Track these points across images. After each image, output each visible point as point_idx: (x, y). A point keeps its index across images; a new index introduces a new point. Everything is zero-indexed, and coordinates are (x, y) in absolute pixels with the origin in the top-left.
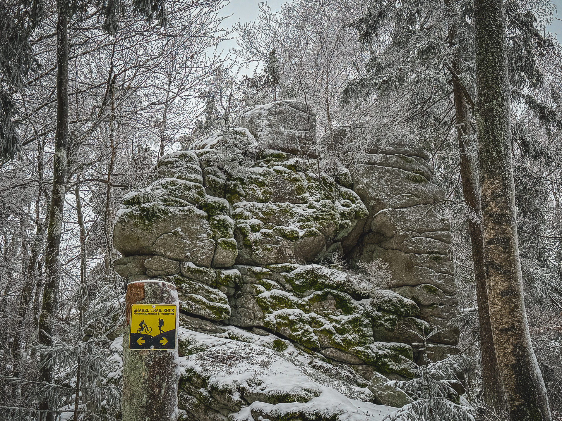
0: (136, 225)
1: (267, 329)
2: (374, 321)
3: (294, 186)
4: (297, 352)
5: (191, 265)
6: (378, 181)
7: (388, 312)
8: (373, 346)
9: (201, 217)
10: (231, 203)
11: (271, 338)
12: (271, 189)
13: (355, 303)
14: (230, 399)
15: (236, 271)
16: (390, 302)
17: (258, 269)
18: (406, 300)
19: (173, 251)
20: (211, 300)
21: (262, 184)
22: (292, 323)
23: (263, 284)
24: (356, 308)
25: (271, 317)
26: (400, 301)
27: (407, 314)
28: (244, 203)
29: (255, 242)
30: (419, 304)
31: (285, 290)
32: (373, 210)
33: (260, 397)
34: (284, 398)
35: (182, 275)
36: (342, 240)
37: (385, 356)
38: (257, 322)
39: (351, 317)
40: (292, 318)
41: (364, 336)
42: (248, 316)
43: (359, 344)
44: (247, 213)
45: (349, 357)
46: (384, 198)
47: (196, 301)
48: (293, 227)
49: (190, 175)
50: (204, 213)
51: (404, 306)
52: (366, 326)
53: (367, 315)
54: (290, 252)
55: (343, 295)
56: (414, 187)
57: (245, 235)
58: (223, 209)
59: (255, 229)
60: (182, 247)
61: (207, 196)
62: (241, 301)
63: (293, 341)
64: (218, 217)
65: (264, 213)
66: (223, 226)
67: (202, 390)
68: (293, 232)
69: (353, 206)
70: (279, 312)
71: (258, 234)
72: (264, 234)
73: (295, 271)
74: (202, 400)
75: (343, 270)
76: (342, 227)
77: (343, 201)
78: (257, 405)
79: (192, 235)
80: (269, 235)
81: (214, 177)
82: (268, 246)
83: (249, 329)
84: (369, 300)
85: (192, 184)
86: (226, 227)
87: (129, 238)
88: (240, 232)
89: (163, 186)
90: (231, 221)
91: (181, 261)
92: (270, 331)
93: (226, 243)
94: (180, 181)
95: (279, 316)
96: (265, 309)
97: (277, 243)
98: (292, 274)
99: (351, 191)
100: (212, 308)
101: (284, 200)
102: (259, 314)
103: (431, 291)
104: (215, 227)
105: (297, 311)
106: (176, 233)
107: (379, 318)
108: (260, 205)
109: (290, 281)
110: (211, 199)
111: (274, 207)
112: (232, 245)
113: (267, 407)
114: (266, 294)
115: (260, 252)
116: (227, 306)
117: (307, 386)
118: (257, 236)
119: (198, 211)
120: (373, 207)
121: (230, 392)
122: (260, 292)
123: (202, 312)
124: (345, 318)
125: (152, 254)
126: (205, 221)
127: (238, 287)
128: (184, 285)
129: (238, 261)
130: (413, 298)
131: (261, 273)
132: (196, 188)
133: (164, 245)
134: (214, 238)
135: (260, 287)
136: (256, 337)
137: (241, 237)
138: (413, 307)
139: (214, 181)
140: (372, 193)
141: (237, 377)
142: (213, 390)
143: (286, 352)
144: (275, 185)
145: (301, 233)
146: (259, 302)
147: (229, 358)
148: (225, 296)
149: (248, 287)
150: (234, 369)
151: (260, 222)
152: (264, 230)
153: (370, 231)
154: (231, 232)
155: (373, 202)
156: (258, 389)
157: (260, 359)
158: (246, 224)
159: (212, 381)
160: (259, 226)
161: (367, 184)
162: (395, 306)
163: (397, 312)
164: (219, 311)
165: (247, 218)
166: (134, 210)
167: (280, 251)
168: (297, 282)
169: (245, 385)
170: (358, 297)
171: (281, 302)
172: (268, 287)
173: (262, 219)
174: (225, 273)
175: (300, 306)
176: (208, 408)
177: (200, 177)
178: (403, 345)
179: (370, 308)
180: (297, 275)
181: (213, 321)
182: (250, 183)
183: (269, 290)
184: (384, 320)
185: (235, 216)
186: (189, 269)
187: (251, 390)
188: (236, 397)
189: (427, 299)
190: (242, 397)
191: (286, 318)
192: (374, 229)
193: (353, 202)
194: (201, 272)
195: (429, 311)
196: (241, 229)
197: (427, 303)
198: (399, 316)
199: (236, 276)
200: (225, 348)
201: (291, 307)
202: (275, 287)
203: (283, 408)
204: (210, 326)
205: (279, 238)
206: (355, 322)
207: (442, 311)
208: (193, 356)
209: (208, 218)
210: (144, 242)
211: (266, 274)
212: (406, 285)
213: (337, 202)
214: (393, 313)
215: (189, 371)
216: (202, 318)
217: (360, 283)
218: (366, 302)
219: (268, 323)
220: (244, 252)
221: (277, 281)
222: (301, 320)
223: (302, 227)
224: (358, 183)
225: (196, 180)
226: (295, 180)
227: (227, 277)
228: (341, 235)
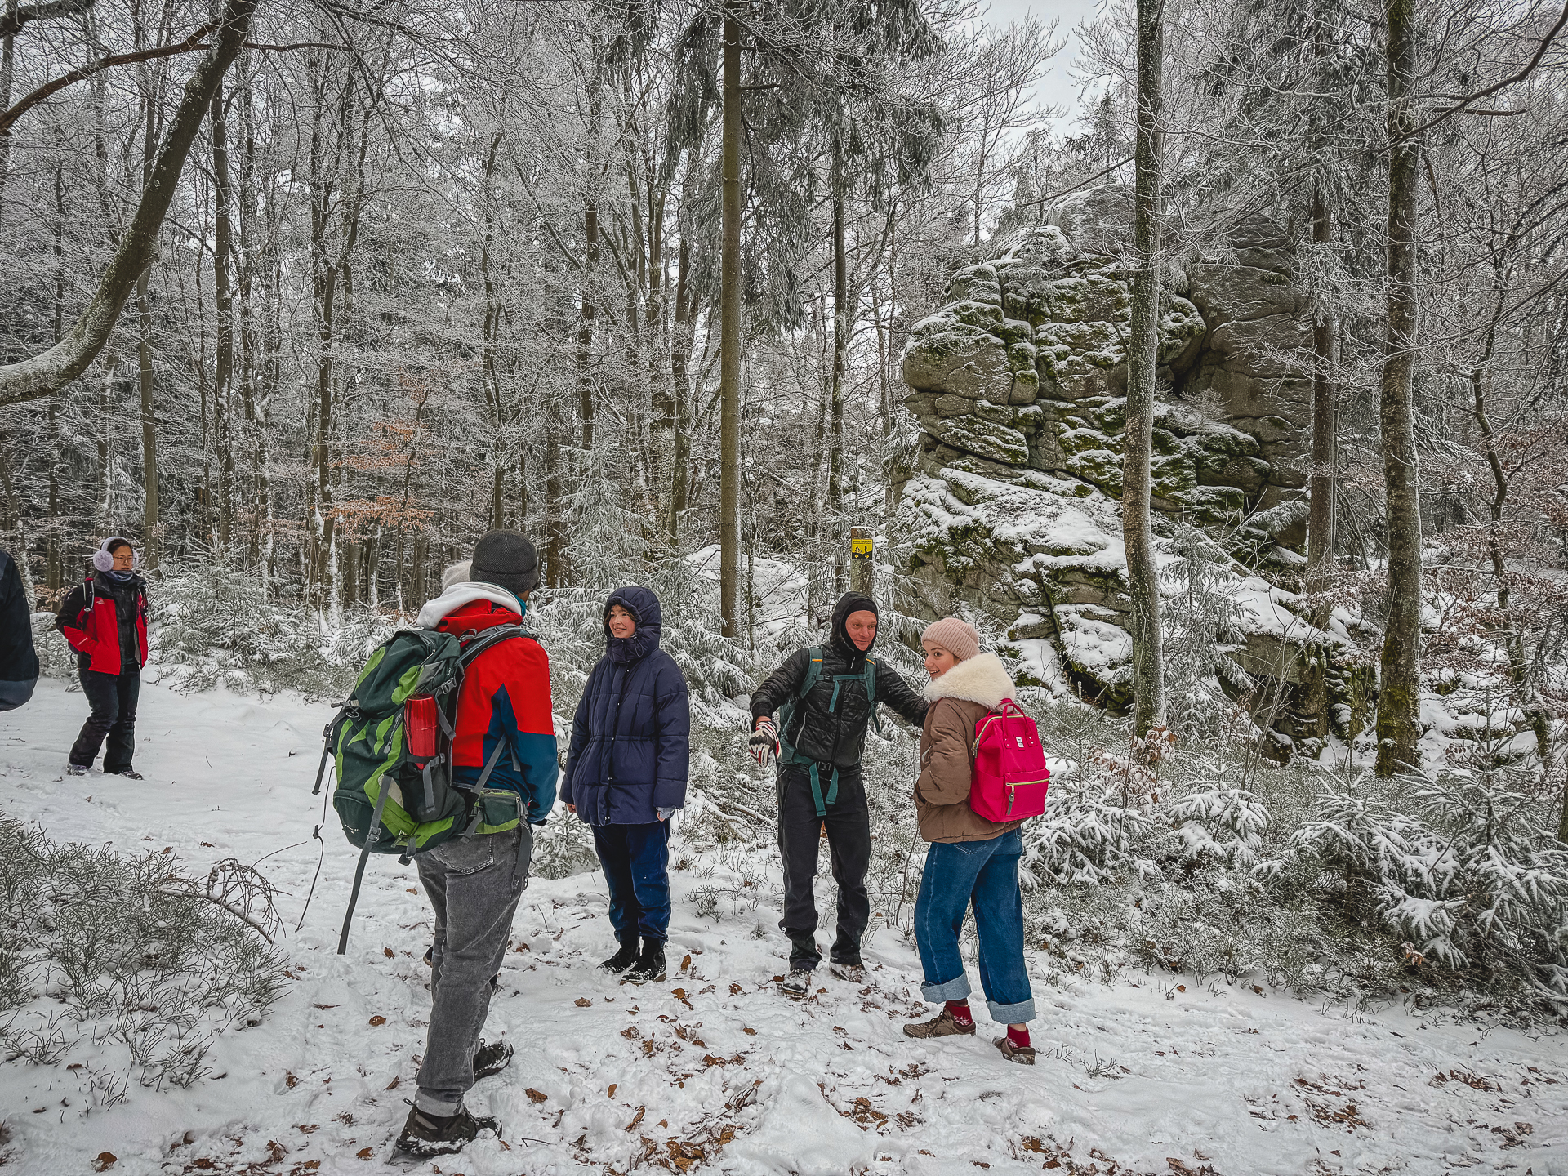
0: (926, 360)
1: (1070, 472)
2: (1199, 462)
3: (1112, 299)
4: (1102, 497)
5: (986, 403)
6: (1223, 286)
7: (1218, 451)
8: (1195, 491)
9: (998, 347)
10: (1034, 325)
11: (1072, 484)
12: (1083, 306)
13: (1177, 441)
14: (1012, 551)
15: (1037, 408)
16: (1221, 439)
17: (1062, 405)
18: (1242, 436)
19: (966, 388)
20: (1006, 442)
21: (1072, 300)
22: (1099, 466)
23: (1067, 422)
24: (1177, 447)
25: (1075, 460)
26: (1234, 437)
27: (1242, 453)
28: (1050, 325)
29: (1060, 372)
30: (1259, 440)
31: (1093, 427)
32: (1212, 323)
33: (1043, 549)
34: (1066, 551)
35: (975, 415)
36: (1171, 364)
37: (1208, 502)
38: (1059, 465)
39: (1170, 458)
40: (1099, 460)
41: (1185, 479)
42: (1050, 458)
43: (1177, 488)
44: (1052, 338)
45: (1164, 503)
46: (1228, 308)
47: (990, 444)
48: (1108, 352)
49: (986, 296)
50: (1001, 342)
51: (1238, 443)
52: (1189, 468)
53: (1190, 455)
54: (1102, 383)
55: (1162, 432)
56: (1269, 290)
57: (1049, 365)
58: (1023, 335)
59: (1060, 357)
60: (976, 383)
61: (1006, 320)
62: (1042, 440)
63: (1099, 485)
64: (1017, 346)
65: (1072, 336)
66: (1023, 356)
67: (987, 540)
68: (1107, 359)
69: (1187, 320)
70: (1085, 453)
71: (1064, 363)
72: (1071, 363)
73: (1107, 406)
74: (987, 550)
75: (1166, 402)
76: (1169, 348)
77: (1174, 315)
78: (1040, 557)
79: (987, 368)
80: (1078, 364)
81: (1014, 296)
82: (1076, 377)
83: (1051, 472)
84: (1195, 438)
85: (988, 307)
86: (1026, 358)
87: (919, 375)
88: (1043, 363)
89: (956, 311)
90: (1032, 348)
91: (974, 399)
92: (1073, 475)
93: (1025, 376)
94: (975, 305)
95: (1084, 459)
96: (1068, 451)
97: (1087, 372)
98: (1102, 410)
99: (1186, 301)
100: (1007, 451)
101: (1098, 318)
102: (1062, 456)
103: (1277, 424)
104: (1014, 357)
105: (1106, 452)
106: (969, 367)
107: (1206, 458)
108: (1068, 327)
109: (1100, 417)
110: (1010, 323)
111: (1085, 328)
112: (1032, 379)
113: (1048, 559)
114: (1070, 433)
115: (1065, 385)
116: (1025, 448)
117: (1091, 539)
118: (1063, 365)
119: (995, 340)
120: (1213, 319)
121: (1013, 544)
122: (1063, 431)
123: (997, 456)
124: (1163, 459)
125: (943, 392)
126: (1002, 351)
127: (1039, 425)
128: (977, 426)
129: (1041, 394)
130: (1254, 434)
131: (1065, 409)
132: (993, 311)
133: (955, 381)
134: (1011, 370)
135: (1064, 426)
136: (1055, 482)
137: (1044, 367)
138: (1251, 444)
139: (1014, 300)
140: (1213, 302)
141: (1021, 529)
142: (997, 541)
143: (1088, 500)
144: (1087, 299)
145: (1116, 359)
146: (1061, 442)
147: (1018, 508)
148: (1022, 437)
149: (1050, 425)
150: (1020, 520)
151: (1067, 348)
152: (1071, 358)
153: (1209, 349)
154: (1032, 362)
155: (1214, 314)
156: (1042, 541)
157: (1049, 510)
158: (1050, 352)
159: (996, 532)
160: (1066, 353)
161: (1208, 291)
162: (1228, 443)
163: (1229, 451)
164: (1015, 454)
165: (1051, 344)
166: (923, 342)
167: (1090, 381)
168: (1107, 419)
169: (1028, 537)
170: (1181, 434)
171: (1087, 442)
172: (1073, 426)
173: (1069, 344)
174: (1024, 410)
175: (1110, 447)
176: (992, 558)
177: (998, 297)
178: (1232, 489)
179: (1195, 447)
180: (1108, 410)
181: (1009, 465)
182: (1058, 299)
183: (1073, 428)
184: (1212, 461)
185: (1038, 343)
186: (982, 408)
187: (1034, 542)
188: (1019, 548)
189: (1270, 434)
190: (1025, 548)
191: (1092, 460)
192: (1213, 347)
193: (1187, 315)
194: (996, 411)
195: (1271, 448)
196: (1044, 357)
197: (1271, 439)
198: (1231, 456)
199: (1036, 414)
200: (1014, 497)
201: (1099, 448)
202: (1081, 426)
203: (1064, 561)
204: (1005, 471)
205: (1089, 366)
206: (1175, 463)
207: (1288, 448)
208: (980, 506)
209: (1006, 348)
210: (934, 380)
211: (1072, 410)
212: (1249, 416)
213: (1166, 317)
214: (1223, 452)
215: (975, 521)
216: (997, 461)
217: (1185, 417)
218: (1191, 440)
219: (1070, 467)
220: (1047, 384)
221: (1084, 418)
222: (1109, 462)
223: (1118, 352)
224: (1196, 290)
225: (993, 302)
226: (1114, 292)
227: (1025, 415)
228: (1169, 357)
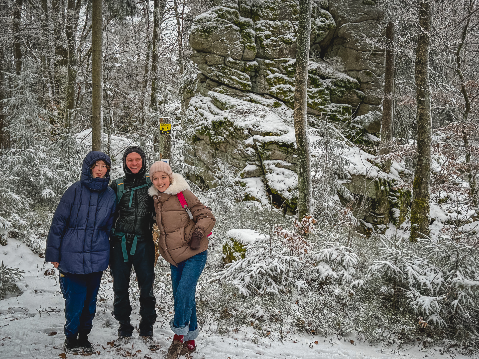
0: (201, 36)
1: (271, 95)
2: (332, 92)
3: (291, 10)
4: (286, 108)
5: (231, 59)
6: (344, 5)
7: (341, 86)
8: (329, 106)
9: (237, 31)
10: (254, 21)
11: (272, 101)
12: (278, 12)
13: (322, 81)
14: (243, 133)
15: (255, 63)
16: (342, 81)
17: (268, 61)
18: (352, 79)
19: (221, 51)
20: (241, 79)
21: (273, 9)
22: (285, 92)
23: (270, 70)
24: (322, 84)
25: (273, 89)
26: (348, 80)
27: (352, 88)
28: (262, 21)
29: (267, 45)
30: (360, 82)
31: (283, 73)
32: (339, 24)
33: (258, 133)
34: (269, 134)
35: (225, 65)
36: (319, 43)
37: (336, 111)
38: (266, 91)
39: (318, 89)
40: (285, 89)
41: (325, 100)
42: (262, 88)
43: (322, 104)
44: (263, 28)
45: (315, 112)
46: (347, 16)
47: (232, 80)
48: (290, 36)
49: (231, 5)
50: (238, 28)
51: (350, 83)
52: (327, 94)
53: (328, 88)
54: (286, 51)
55: (315, 77)
56: (366, 8)
57: (261, 41)
58: (249, 26)
59: (267, 37)
60: (226, 49)
61: (240, 17)
62: (258, 79)
63: (285, 102)
64: (246, 31)
65: (273, 28)
66: (248, 36)
67: (231, 128)
68: (289, 39)
69: (327, 22)
70: (278, 86)
71: (269, 40)
72: (272, 41)
73: (289, 63)
74: (231, 133)
75: (317, 62)
76: (319, 35)
77: (321, 19)
78: (256, 137)
79: (231, 41)
80: (275, 41)
81: (244, 5)
82: (274, 48)
83: (262, 95)
84: (330, 80)
85: (232, 10)
86: (250, 37)
87: (197, 43)
88: (258, 40)
89: (216, 12)
90: (253, 32)
91: (225, 57)
92: (273, 96)
93: (250, 46)
94: (225, 9)
95: (278, 89)
96: (271, 84)
97: (280, 46)
98: (286, 65)
99: (327, 12)
100: (241, 84)
101: (285, 19)
102: (267, 87)
103: (368, 74)
104: (244, 36)
105: (288, 86)
106: (222, 41)
107: (335, 90)
108: (271, 23)
109: (285, 68)
110: (243, 19)
111: (279, 23)
112: (253, 48)
113: (260, 138)
114: (271, 76)
115: (269, 51)
116: (250, 83)
117: (281, 128)
118: (268, 41)
119: (235, 27)
120: (340, 22)
121: (243, 130)
122: (268, 75)
123: (236, 86)
124: (315, 90)
125: (209, 53)
126: (239, 33)
127: (257, 71)
128: (226, 71)
129: (257, 56)
130: (358, 79)
131: (269, 64)
132: (234, 12)
133: (216, 47)
134: (243, 43)
135: (268, 72)
136: (264, 100)
137: (259, 42)
138: (356, 83)
139: (245, 7)
140: (340, 13)
141: (248, 123)
142: (235, 128)
143: (280, 109)
144: (280, 9)
145: (294, 40)
146: (267, 80)
147: (246, 112)
148: (248, 77)
149: (262, 72)
150: (247, 118)
151: (270, 33)
152: (272, 38)
153: (338, 36)
154: (253, 39)
155: (340, 19)
156: (257, 129)
157: (261, 113)
158: (262, 34)
159: (235, 124)
160: (269, 35)
161: (337, 8)
162: (345, 83)
163: (345, 87)
164: (245, 85)
165: (263, 31)
166: (199, 27)
167: (281, 50)
168: (289, 69)
169: (251, 127)
170: (324, 78)
171: (280, 81)
172: (273, 72)
173: (271, 31)
174: (249, 63)
175: (290, 83)
176: (233, 137)
177: (236, 5)
178: (347, 105)
179: (330, 84)
180: (289, 65)
181: (242, 91)
182: (266, 8)
183: (273, 73)
184: (338, 92)
185: (256, 30)
186: (229, 61)
187: (254, 129)
188: (246, 132)
189: (365, 79)
190: (249, 132)
191: (282, 90)
192: (339, 35)
193: (327, 19)
194: (236, 63)
195: (365, 86)
196: (259, 37)
197: (365, 81)
198: (346, 89)
199: (255, 66)
200: (244, 107)
201: (285, 83)
202: (277, 72)
203: (268, 139)
204: (240, 93)
205: (281, 43)
206: (321, 92)
207: (373, 86)
208: (228, 111)
209: (241, 31)
210: (205, 46)
211: (272, 64)
212: (355, 70)
213: (317, 20)
214: (343, 87)
215: (225, 118)
216: (236, 89)
217: (326, 69)
218: (328, 81)
219: (271, 92)
220: (261, 51)
221: (278, 68)
222: (290, 91)
223: (294, 36)
224: (332, 7)
225: (234, 8)
226: (293, 6)
227: (250, 66)
228: (318, 40)
